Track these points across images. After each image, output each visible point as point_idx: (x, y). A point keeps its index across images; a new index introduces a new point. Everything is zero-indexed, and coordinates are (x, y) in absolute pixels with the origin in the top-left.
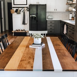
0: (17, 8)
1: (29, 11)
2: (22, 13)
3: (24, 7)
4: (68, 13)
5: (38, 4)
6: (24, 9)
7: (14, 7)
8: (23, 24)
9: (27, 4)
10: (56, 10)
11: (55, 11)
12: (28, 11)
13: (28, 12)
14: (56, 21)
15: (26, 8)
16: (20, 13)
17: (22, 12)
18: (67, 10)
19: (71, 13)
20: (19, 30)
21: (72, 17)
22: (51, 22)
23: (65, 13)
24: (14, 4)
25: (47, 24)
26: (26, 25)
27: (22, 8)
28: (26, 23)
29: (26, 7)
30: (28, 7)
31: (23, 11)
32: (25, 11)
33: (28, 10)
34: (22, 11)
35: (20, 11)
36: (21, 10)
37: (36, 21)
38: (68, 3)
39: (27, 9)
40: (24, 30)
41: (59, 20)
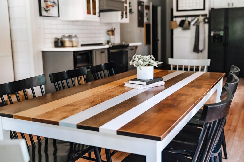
0: (184, 19)
1: (209, 22)
2: (193, 28)
3: (198, 16)
5: (231, 7)
6: (198, 20)
7: (176, 17)
8: (194, 51)
9: (204, 9)
12: (205, 23)
13: (207, 26)
15: (203, 18)
16: (188, 28)
17: (194, 25)
24: (178, 11)
26: (200, 53)
27: (193, 18)
29: (202, 15)
30: (206, 15)
31: (196, 22)
32: (199, 23)
33: (206, 20)
34: (192, 23)
35: (189, 23)
36: (192, 21)
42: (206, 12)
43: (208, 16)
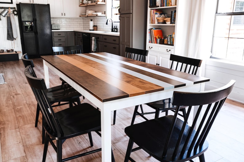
1: (18, 15)
3: (8, 8)
4: (82, 20)
5: (32, 3)
6: (8, 12)
8: (8, 39)
9: (12, 3)
10: (63, 14)
11: (63, 16)
12: (15, 15)
13: (16, 18)
14: (68, 33)
15: (12, 10)
17: (5, 16)
18: (82, 15)
19: (91, 20)
20: (3, 50)
21: (94, 26)
22: (59, 35)
23: (77, 20)
25: (53, 37)
26: (14, 40)
27: (3, 10)
28: (15, 36)
29: (11, 8)
30: (14, 8)
31: (6, 14)
32: (9, 14)
33: (16, 13)
34: (4, 14)
35: (0, 14)
36: (2, 12)
37: (34, 33)
38: (83, 4)
39: (14, 11)
40: (13, 50)
41: (73, 31)
42: (14, 5)
43: (16, 9)
